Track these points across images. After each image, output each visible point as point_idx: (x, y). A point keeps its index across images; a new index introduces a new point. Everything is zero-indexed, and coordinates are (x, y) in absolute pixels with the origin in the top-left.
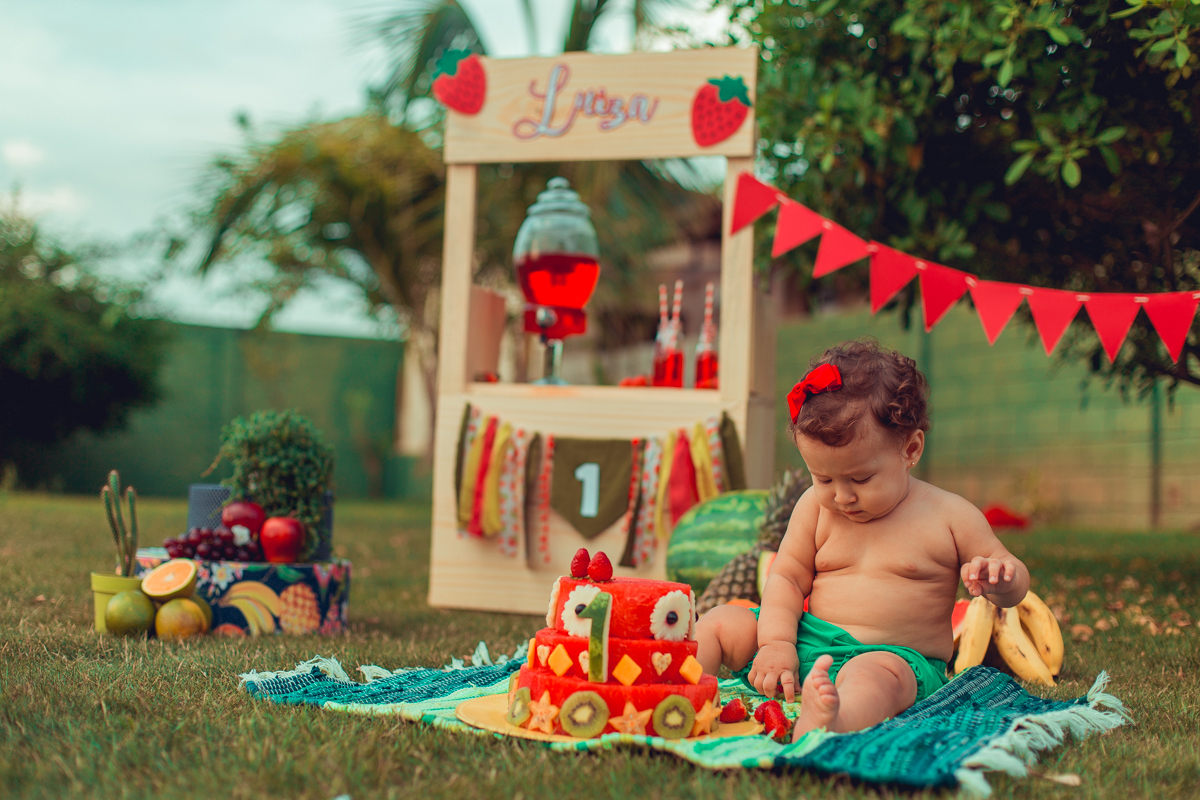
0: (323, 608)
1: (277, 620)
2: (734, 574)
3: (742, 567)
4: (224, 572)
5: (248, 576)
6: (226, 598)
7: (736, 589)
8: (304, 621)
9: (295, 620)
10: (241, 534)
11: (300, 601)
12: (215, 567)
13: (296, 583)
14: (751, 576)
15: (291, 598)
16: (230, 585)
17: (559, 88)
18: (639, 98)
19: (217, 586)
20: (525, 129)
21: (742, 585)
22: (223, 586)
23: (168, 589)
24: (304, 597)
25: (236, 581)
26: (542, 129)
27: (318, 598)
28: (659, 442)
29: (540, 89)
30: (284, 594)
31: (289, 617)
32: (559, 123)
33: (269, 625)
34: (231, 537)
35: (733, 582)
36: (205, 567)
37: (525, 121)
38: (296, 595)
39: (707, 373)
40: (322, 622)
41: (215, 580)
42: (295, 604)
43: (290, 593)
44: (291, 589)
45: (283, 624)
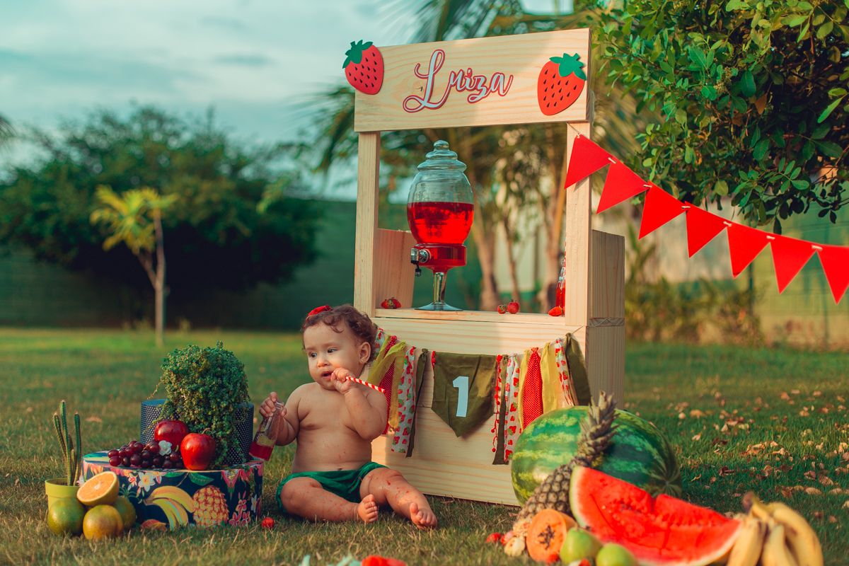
0: (231, 505)
1: (190, 516)
2: (551, 484)
3: (559, 478)
4: (147, 479)
5: (166, 481)
6: (150, 499)
7: (552, 498)
8: (214, 515)
9: (207, 514)
10: (165, 447)
11: (210, 500)
12: (141, 474)
13: (206, 486)
14: (565, 486)
15: (202, 498)
16: (153, 488)
17: (437, 70)
18: (498, 76)
19: (143, 489)
20: (412, 104)
21: (557, 494)
22: (147, 489)
23: (94, 496)
24: (214, 497)
25: (157, 485)
26: (425, 103)
27: (227, 497)
28: (518, 358)
29: (422, 71)
30: (196, 496)
31: (200, 513)
32: (437, 98)
33: (184, 520)
34: (158, 448)
35: (551, 491)
36: (134, 475)
37: (410, 98)
38: (206, 495)
39: (556, 300)
40: (230, 516)
41: (141, 485)
42: (206, 503)
43: (201, 495)
44: (202, 490)
45: (195, 518)
